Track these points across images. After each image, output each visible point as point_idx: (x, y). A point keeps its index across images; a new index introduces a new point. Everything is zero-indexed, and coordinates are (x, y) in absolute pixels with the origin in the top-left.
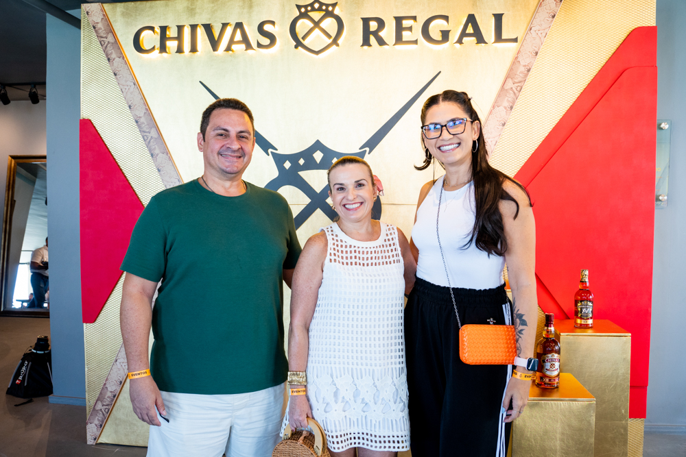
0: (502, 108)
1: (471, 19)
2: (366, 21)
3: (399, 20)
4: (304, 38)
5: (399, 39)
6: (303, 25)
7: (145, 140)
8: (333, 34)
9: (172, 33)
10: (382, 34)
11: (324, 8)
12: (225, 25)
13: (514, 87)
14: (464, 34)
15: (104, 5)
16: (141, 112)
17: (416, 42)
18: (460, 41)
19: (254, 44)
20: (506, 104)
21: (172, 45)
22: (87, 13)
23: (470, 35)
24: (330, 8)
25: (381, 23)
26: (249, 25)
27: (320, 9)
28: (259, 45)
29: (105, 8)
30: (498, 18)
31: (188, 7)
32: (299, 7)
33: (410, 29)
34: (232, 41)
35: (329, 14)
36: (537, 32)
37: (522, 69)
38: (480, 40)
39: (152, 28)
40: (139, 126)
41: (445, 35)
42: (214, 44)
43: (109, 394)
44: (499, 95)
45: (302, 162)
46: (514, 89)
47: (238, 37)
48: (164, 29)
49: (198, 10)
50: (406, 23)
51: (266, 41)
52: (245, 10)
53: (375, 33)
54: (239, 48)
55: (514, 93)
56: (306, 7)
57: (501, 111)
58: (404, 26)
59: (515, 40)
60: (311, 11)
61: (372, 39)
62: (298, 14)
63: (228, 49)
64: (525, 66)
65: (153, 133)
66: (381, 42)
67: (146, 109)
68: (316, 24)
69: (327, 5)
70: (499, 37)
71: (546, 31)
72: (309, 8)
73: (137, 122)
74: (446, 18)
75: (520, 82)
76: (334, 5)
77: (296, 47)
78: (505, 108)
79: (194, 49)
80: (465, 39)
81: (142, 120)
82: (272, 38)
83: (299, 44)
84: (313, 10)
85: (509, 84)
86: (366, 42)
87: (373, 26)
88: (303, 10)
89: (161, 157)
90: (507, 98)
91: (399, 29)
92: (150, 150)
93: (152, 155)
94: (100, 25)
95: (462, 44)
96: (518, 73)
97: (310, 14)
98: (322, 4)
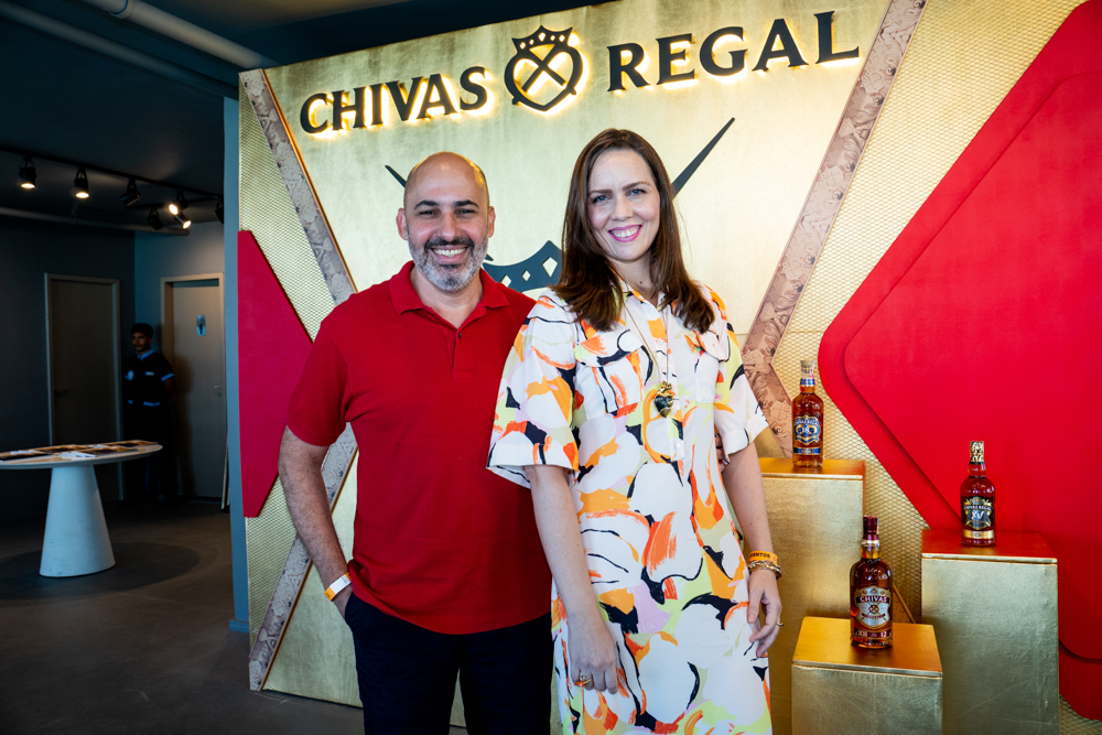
0: (836, 169)
1: (780, 27)
2: (615, 52)
3: (664, 43)
4: (526, 87)
5: (665, 75)
6: (524, 68)
7: (316, 256)
8: (567, 77)
9: (347, 101)
10: (639, 69)
11: (553, 38)
12: (416, 81)
13: (856, 131)
14: (768, 53)
15: (267, 71)
16: (311, 217)
17: (690, 75)
18: (762, 65)
19: (456, 104)
20: (843, 161)
21: (349, 117)
22: (246, 84)
23: (778, 54)
24: (562, 38)
25: (638, 52)
26: (450, 76)
27: (547, 41)
28: (465, 106)
29: (268, 75)
30: (825, 21)
31: (370, 61)
32: (517, 42)
33: (682, 55)
34: (427, 104)
35: (560, 47)
36: (893, 35)
37: (869, 100)
38: (796, 60)
39: (323, 97)
40: (309, 237)
41: (738, 58)
42: (404, 111)
43: (276, 620)
44: (831, 148)
45: (527, 276)
46: (856, 135)
47: (435, 96)
48: (338, 95)
49: (382, 64)
50: (675, 47)
51: (473, 98)
52: (445, 56)
53: (630, 69)
54: (436, 112)
55: (857, 142)
56: (526, 40)
57: (835, 173)
58: (672, 52)
59: (855, 53)
60: (535, 45)
61: (626, 79)
62: (515, 52)
63: (422, 115)
64: (874, 95)
65: (327, 246)
66: (639, 81)
67: (318, 211)
68: (543, 65)
69: (557, 34)
70: (826, 53)
71: (909, 31)
72: (532, 42)
73: (306, 230)
74: (738, 31)
75: (865, 123)
76: (567, 33)
77: (514, 102)
78: (842, 168)
79: (377, 120)
80: (770, 63)
81: (313, 227)
82: (479, 91)
83: (518, 98)
84: (538, 43)
85: (849, 128)
86: (616, 84)
87: (626, 56)
88: (523, 46)
89: (338, 278)
90: (844, 152)
91: (666, 58)
92: (323, 270)
93: (326, 276)
94: (260, 100)
95: (766, 69)
96: (862, 108)
97: (533, 50)
98: (549, 33)
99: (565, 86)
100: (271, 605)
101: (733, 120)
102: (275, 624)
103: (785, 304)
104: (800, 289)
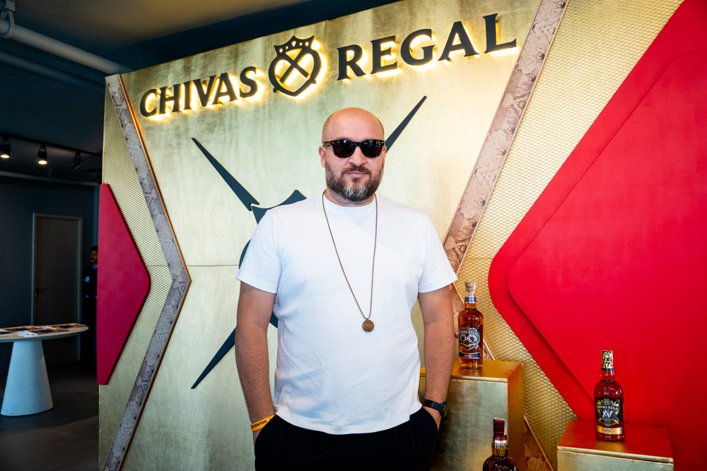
0: (501, 132)
1: (458, 28)
2: (342, 52)
3: (376, 44)
5: (377, 67)
6: (282, 66)
7: (147, 201)
8: (310, 71)
9: (169, 93)
10: (359, 63)
11: (301, 44)
12: (212, 78)
13: (515, 103)
14: (449, 47)
15: (123, 75)
16: (144, 174)
17: (394, 66)
18: (445, 56)
19: (237, 93)
20: (506, 126)
21: (170, 104)
22: (109, 84)
23: (457, 47)
24: (307, 44)
25: (358, 50)
26: (235, 74)
27: (297, 47)
28: (243, 95)
29: (123, 78)
30: (491, 21)
31: (185, 66)
32: (277, 48)
33: (388, 52)
34: (219, 94)
35: (306, 50)
36: (542, 29)
37: (525, 79)
38: (470, 52)
39: (154, 91)
40: (143, 188)
41: (428, 51)
42: (204, 99)
44: (497, 116)
46: (516, 106)
47: (224, 89)
48: (163, 89)
49: (193, 68)
50: (384, 46)
51: (248, 89)
52: (232, 61)
53: (353, 64)
54: (225, 99)
55: (516, 111)
56: (283, 47)
57: (500, 135)
58: (382, 50)
59: (513, 44)
60: (289, 50)
61: (349, 71)
62: (275, 55)
63: (216, 102)
64: (528, 75)
65: (154, 195)
66: (359, 72)
67: (149, 170)
68: (294, 64)
69: (304, 41)
70: (492, 45)
71: (554, 26)
72: (287, 48)
73: (141, 183)
74: (428, 32)
75: (522, 96)
76: (310, 40)
77: (275, 91)
78: (505, 131)
79: (187, 107)
80: (452, 54)
81: (146, 182)
82: (252, 84)
83: (277, 88)
84: (291, 48)
85: (510, 100)
86: (343, 75)
87: (350, 55)
88: (281, 51)
89: (160, 217)
90: (506, 119)
91: (377, 54)
92: (151, 211)
93: (152, 216)
94: (117, 95)
95: (449, 59)
96: (520, 85)
97: (288, 53)
98: (298, 41)
99: (309, 77)
100: (112, 449)
101: (425, 98)
102: (114, 463)
103: (463, 237)
104: (474, 225)
